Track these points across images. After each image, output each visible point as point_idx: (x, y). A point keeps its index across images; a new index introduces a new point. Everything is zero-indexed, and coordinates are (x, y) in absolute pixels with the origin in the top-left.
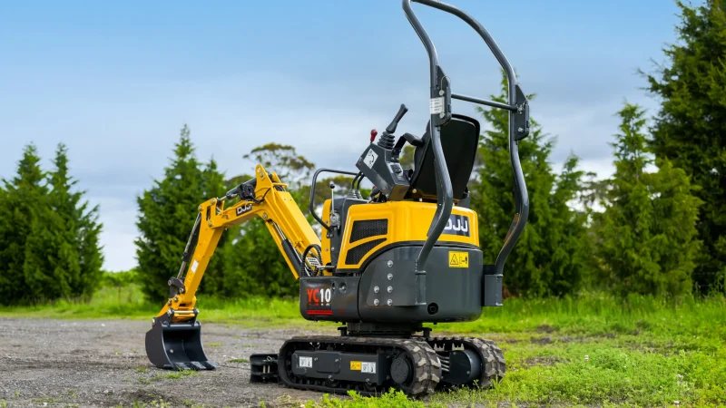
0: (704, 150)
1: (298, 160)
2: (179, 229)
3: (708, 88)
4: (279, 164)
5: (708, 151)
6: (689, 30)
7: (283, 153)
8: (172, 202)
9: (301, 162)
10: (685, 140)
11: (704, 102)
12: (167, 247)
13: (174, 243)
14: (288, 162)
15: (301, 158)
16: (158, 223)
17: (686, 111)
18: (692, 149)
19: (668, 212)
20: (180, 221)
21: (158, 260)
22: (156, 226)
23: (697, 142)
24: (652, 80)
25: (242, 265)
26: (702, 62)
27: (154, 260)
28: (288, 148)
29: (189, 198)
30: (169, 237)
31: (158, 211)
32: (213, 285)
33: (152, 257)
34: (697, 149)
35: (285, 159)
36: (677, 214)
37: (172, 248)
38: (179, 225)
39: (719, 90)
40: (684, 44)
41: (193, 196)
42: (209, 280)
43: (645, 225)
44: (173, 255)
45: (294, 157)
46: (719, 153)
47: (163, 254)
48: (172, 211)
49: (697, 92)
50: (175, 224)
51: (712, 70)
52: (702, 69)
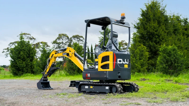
0: (146, 41)
1: (31, 38)
2: (21, 57)
3: (148, 28)
4: (26, 38)
5: (147, 41)
6: (142, 15)
7: (28, 36)
8: (20, 51)
9: (32, 38)
10: (142, 39)
11: (147, 31)
12: (19, 62)
13: (20, 61)
14: (29, 38)
15: (32, 37)
16: (16, 56)
17: (143, 33)
18: (144, 41)
19: (142, 55)
20: (21, 55)
21: (16, 65)
22: (16, 57)
23: (144, 39)
24: (135, 25)
25: (39, 66)
26: (146, 22)
27: (15, 65)
28: (29, 34)
29: (24, 50)
30: (19, 59)
31: (16, 53)
32: (30, 71)
33: (14, 64)
34: (145, 41)
35: (28, 37)
36: (144, 56)
37: (20, 62)
38: (22, 56)
39: (150, 28)
40: (142, 18)
41: (25, 49)
42: (29, 69)
43: (138, 58)
44: (20, 64)
45: (30, 37)
46: (149, 42)
47: (18, 63)
48: (19, 53)
49: (145, 29)
50: (20, 56)
51: (148, 24)
52: (146, 24)
